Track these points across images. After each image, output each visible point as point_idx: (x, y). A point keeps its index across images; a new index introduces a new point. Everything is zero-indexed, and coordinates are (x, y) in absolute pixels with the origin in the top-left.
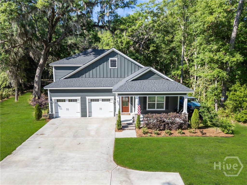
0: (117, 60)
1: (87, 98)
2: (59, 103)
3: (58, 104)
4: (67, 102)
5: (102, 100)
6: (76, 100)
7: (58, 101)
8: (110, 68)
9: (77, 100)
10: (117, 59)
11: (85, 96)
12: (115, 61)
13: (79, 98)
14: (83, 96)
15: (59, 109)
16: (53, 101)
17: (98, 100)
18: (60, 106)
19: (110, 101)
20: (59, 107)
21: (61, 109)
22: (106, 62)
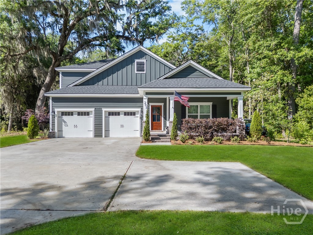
0: (145, 63)
1: (104, 110)
2: (65, 118)
3: (63, 118)
4: (75, 116)
5: (125, 113)
6: (87, 114)
7: (63, 114)
8: (136, 72)
9: (90, 114)
10: (145, 61)
11: (100, 108)
12: (142, 64)
13: (93, 110)
14: (98, 108)
15: (63, 126)
16: (56, 113)
17: (118, 114)
18: (65, 122)
19: (135, 115)
20: (63, 123)
21: (66, 125)
22: (131, 65)
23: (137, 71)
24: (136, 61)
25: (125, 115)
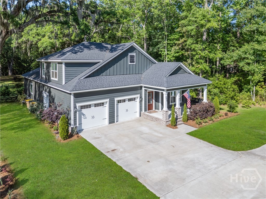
1: (116, 99)
2: (84, 111)
3: (82, 112)
4: (93, 108)
5: (129, 99)
6: (102, 104)
7: (82, 107)
9: (104, 104)
10: (135, 54)
11: (112, 98)
12: (133, 57)
13: (108, 100)
15: (82, 119)
16: (77, 107)
17: (124, 101)
18: (84, 115)
19: (135, 100)
20: (82, 116)
21: (85, 118)
22: (126, 57)
23: (130, 62)
24: (130, 54)
25: (129, 101)
